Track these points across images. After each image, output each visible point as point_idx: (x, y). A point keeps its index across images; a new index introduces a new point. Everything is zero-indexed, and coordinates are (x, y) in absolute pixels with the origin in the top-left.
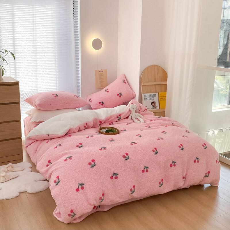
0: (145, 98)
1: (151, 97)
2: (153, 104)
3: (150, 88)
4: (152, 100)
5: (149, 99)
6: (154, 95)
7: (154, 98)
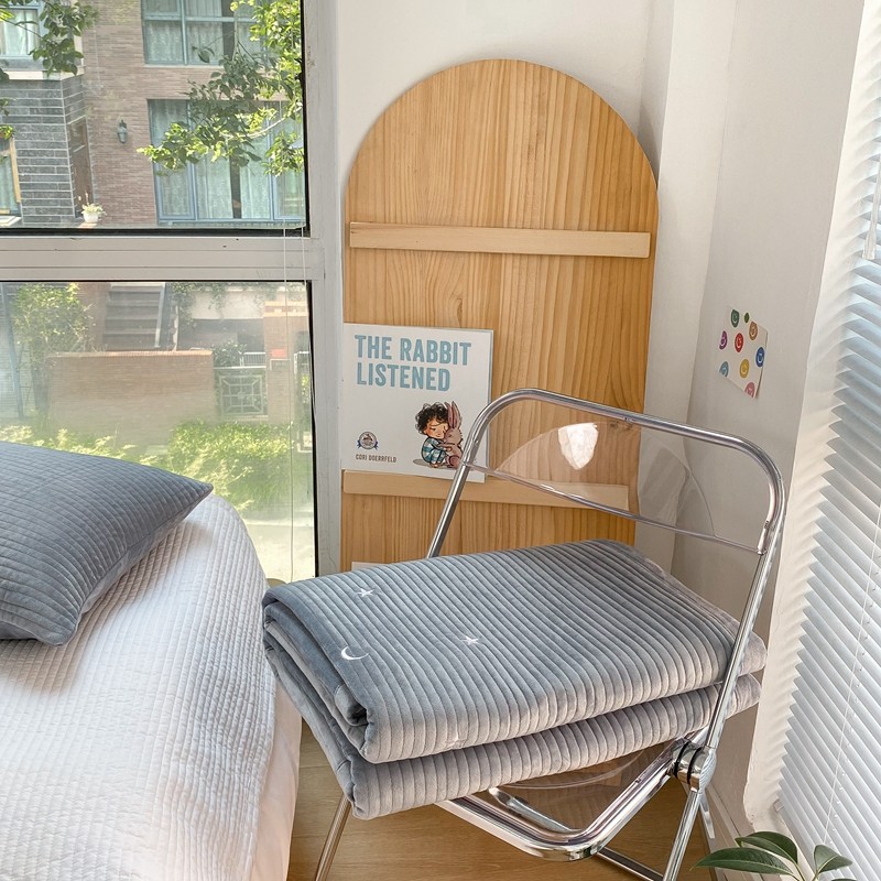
0: (366, 362)
1: (418, 364)
2: (438, 428)
3: (434, 278)
4: (429, 387)
5: (402, 381)
6: (451, 353)
7: (444, 374)
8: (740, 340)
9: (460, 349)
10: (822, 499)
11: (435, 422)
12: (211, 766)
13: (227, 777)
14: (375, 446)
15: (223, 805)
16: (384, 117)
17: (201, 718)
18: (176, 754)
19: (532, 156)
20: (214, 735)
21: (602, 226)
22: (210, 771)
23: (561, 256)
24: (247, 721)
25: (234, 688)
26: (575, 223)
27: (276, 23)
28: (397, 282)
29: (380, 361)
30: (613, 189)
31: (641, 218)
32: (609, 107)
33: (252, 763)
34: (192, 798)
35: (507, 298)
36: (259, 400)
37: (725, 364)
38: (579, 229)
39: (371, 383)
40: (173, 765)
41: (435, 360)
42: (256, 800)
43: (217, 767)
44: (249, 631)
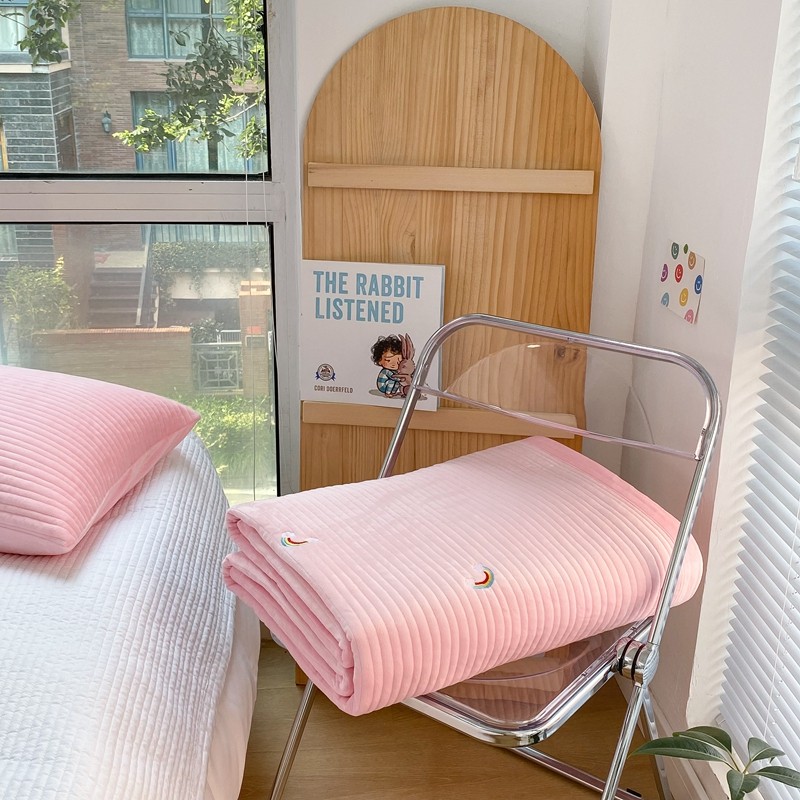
0: (323, 296)
1: (373, 298)
2: (392, 359)
3: (389, 215)
4: (384, 320)
5: (358, 315)
6: (405, 286)
7: (398, 307)
8: (679, 269)
9: (413, 283)
10: (759, 417)
11: (389, 354)
12: (169, 665)
13: (184, 677)
14: (333, 378)
15: (180, 701)
16: (340, 64)
17: (160, 621)
18: (135, 649)
19: (482, 98)
20: (173, 638)
21: (548, 164)
22: (167, 670)
23: (509, 193)
24: (206, 629)
25: (194, 598)
26: (523, 162)
27: (249, 14)
28: (353, 221)
29: (338, 295)
30: (558, 128)
31: (585, 158)
32: (554, 51)
33: (211, 667)
34: (150, 690)
35: (458, 233)
36: (234, 374)
37: (666, 296)
38: (527, 167)
39: (328, 317)
40: (131, 660)
41: (389, 294)
42: (213, 702)
43: (174, 666)
44: (211, 548)
